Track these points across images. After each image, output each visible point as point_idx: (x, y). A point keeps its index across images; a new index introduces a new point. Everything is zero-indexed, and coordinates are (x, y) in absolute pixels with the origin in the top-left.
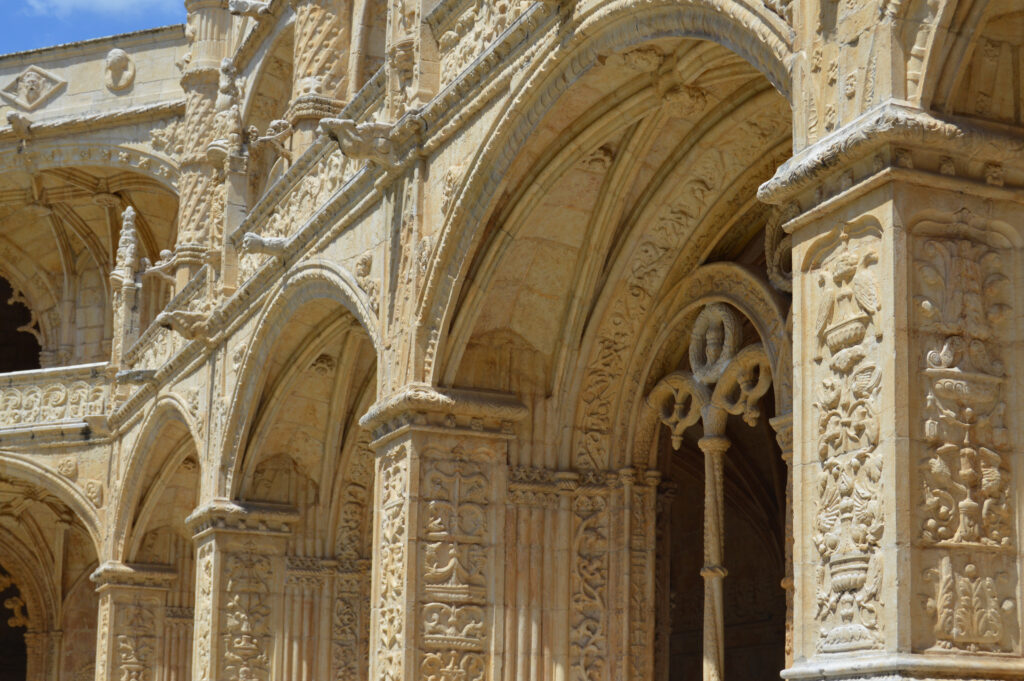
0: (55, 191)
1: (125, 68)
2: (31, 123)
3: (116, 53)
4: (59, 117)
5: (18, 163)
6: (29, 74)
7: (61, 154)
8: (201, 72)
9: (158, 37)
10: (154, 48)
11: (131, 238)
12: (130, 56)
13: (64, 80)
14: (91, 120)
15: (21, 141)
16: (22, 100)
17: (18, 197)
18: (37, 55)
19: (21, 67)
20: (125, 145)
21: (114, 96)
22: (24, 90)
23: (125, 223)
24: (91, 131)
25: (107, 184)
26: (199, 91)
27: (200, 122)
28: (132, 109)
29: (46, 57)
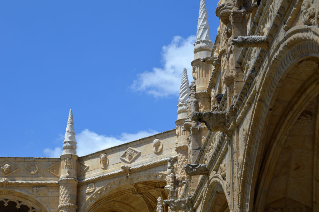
0: (142, 188)
1: (160, 145)
2: (130, 167)
3: (156, 140)
4: (139, 164)
5: (127, 181)
6: (129, 150)
7: (141, 177)
8: (181, 147)
9: (169, 133)
10: (168, 137)
11: (160, 208)
12: (161, 141)
13: (140, 152)
14: (149, 165)
15: (128, 174)
16: (127, 160)
17: (130, 192)
18: (131, 143)
19: (126, 148)
20: (161, 172)
21: (156, 155)
22: (128, 156)
23: (158, 203)
24: (150, 169)
25: (159, 184)
26: (181, 153)
27: (182, 164)
28: (162, 160)
29: (134, 144)
